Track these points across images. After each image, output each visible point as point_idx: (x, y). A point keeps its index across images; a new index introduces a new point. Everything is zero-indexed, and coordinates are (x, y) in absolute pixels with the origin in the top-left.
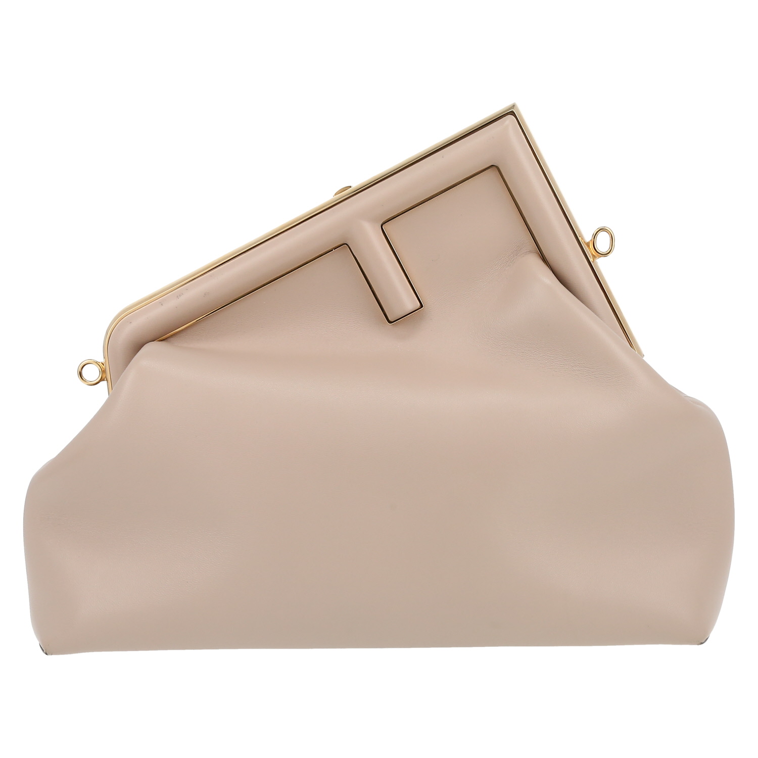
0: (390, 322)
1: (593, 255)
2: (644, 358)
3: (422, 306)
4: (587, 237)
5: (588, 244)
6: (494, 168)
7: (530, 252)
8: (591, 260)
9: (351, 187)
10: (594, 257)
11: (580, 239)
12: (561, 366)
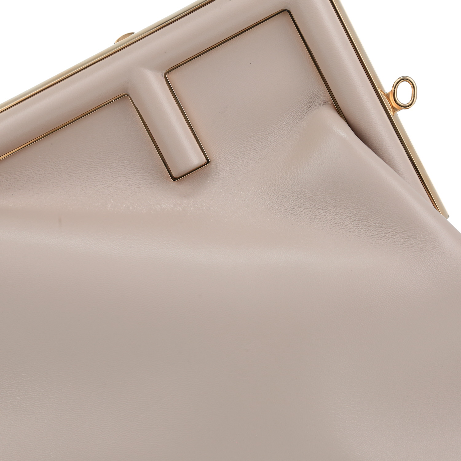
0: (174, 179)
1: (393, 108)
2: (449, 220)
3: (208, 162)
4: (387, 88)
5: (388, 96)
6: (286, 12)
7: (325, 103)
8: (391, 113)
9: (132, 33)
10: (394, 109)
11: (379, 90)
12: (356, 226)
